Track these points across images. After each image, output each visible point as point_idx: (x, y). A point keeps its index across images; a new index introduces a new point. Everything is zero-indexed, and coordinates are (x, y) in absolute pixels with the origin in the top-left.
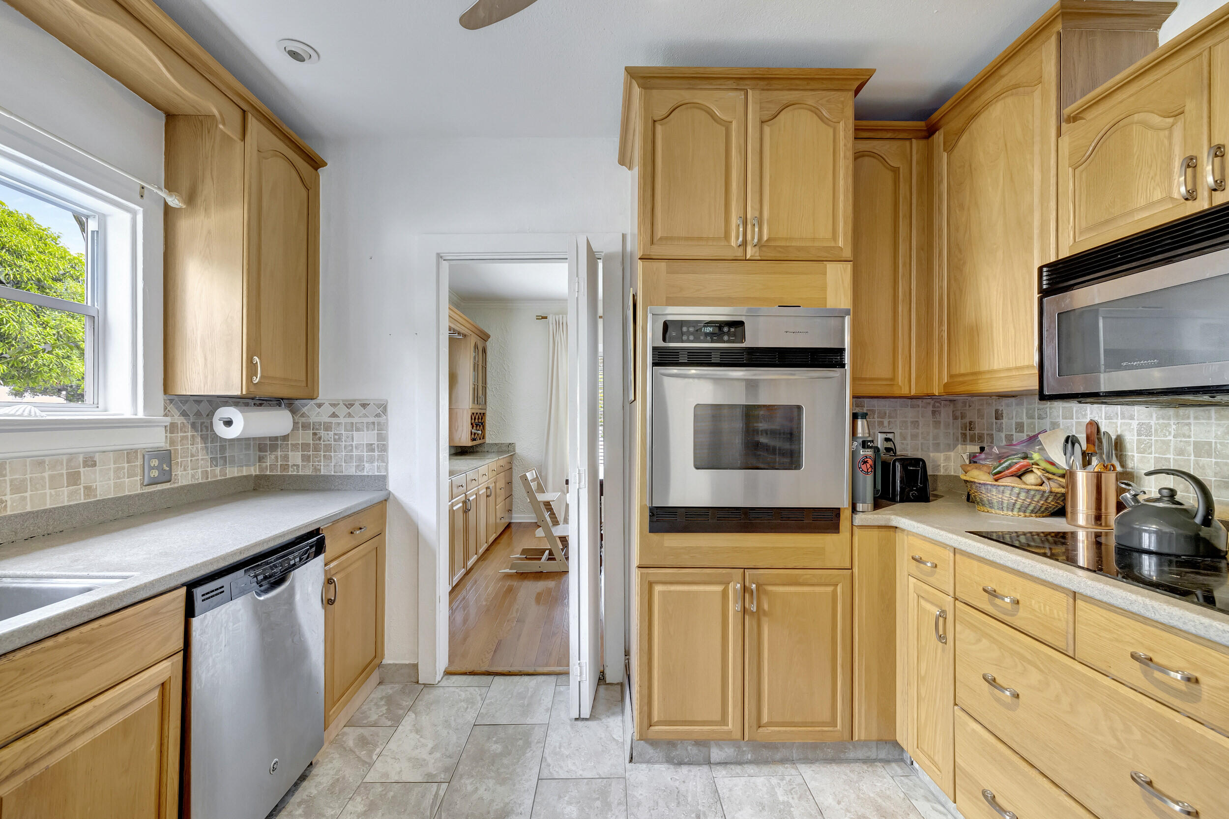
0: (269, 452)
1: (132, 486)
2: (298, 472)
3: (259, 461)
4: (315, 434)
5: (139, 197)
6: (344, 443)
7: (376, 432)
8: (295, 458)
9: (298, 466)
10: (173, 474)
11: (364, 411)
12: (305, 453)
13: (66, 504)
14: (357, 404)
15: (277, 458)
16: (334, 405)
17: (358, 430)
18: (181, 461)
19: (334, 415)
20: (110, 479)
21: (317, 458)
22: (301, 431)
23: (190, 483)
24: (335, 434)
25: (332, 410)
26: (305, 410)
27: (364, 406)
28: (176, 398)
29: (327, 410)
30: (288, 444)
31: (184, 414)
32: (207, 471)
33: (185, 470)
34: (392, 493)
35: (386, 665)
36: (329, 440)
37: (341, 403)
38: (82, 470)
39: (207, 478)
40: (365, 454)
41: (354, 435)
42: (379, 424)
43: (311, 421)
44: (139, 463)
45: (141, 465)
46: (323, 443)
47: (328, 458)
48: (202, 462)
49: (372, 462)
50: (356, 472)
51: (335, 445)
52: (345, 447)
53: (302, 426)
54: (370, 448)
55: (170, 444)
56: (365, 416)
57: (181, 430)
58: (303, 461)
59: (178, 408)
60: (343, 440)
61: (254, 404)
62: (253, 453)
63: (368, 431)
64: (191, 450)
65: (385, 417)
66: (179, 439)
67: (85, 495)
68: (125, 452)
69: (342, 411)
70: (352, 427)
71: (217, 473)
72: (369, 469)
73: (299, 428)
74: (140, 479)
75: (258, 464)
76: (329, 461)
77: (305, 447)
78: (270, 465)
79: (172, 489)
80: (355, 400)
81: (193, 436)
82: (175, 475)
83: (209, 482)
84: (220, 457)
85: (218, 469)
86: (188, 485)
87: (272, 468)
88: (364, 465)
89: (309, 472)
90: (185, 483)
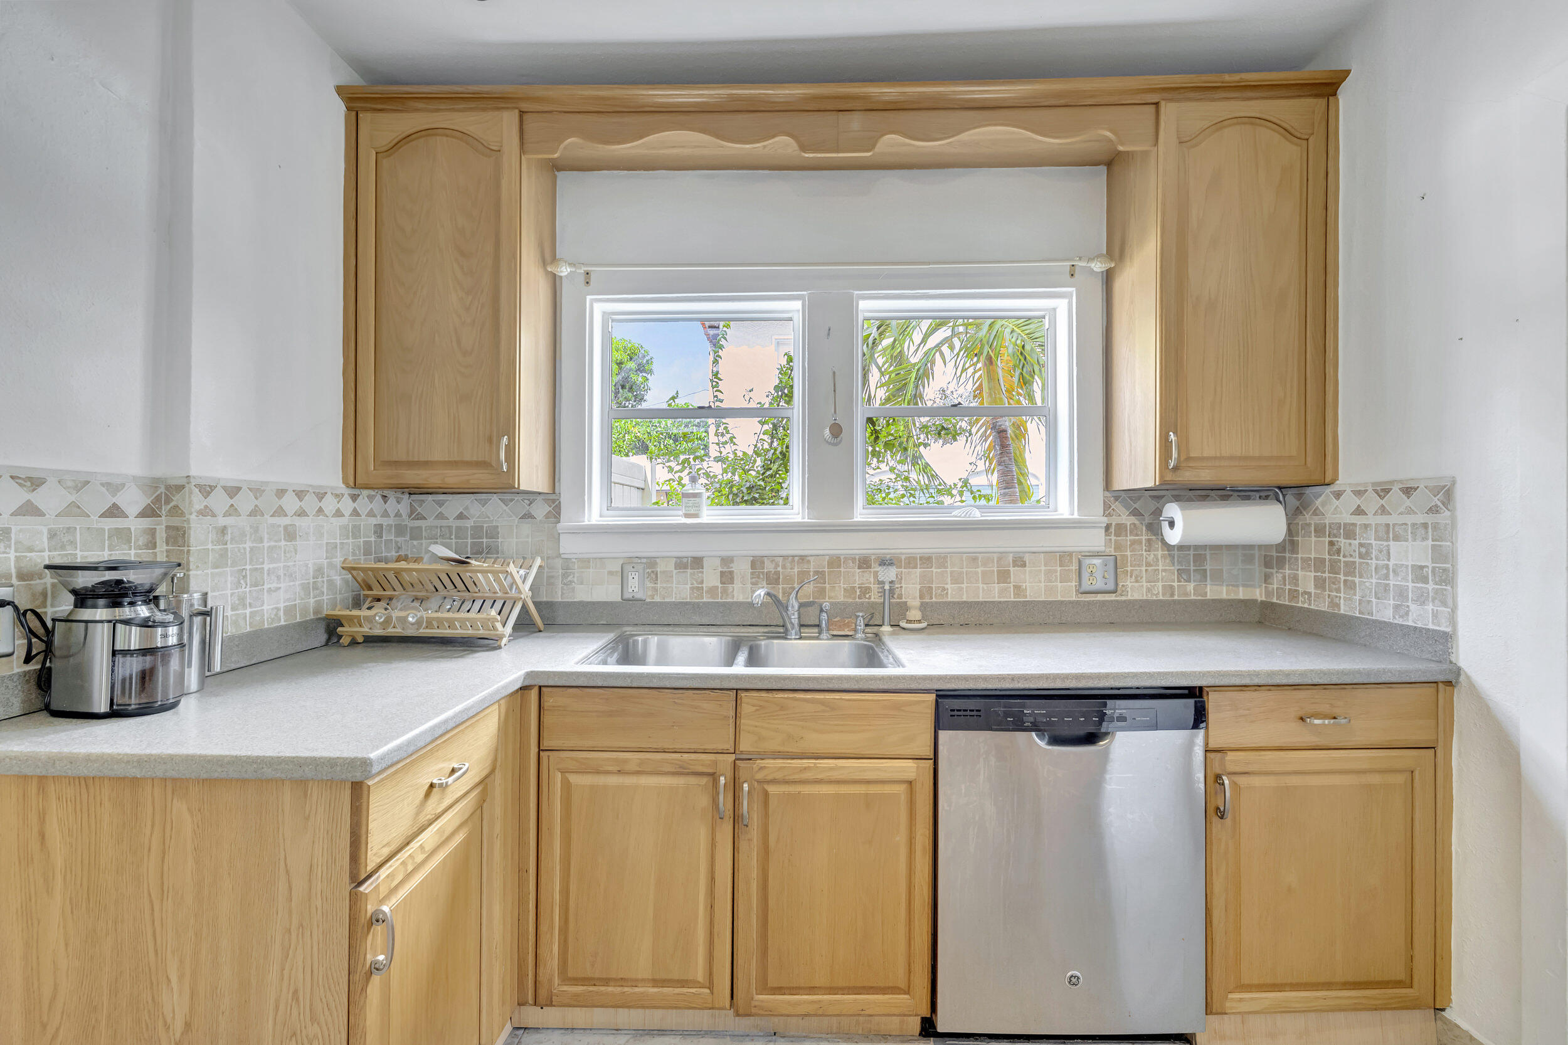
0: (1275, 570)
1: (1065, 591)
2: (1310, 605)
3: (1265, 582)
4: (1331, 543)
5: (1068, 276)
6: (1374, 562)
7: (1430, 542)
8: (1307, 580)
9: (1309, 594)
10: (1121, 584)
11: (1408, 502)
12: (1319, 574)
13: (997, 599)
14: (1396, 489)
15: (1284, 578)
16: (1359, 493)
17: (1397, 538)
18: (1132, 570)
19: (1359, 511)
20: (1040, 582)
21: (1334, 583)
22: (1313, 539)
23: (1145, 598)
24: (1361, 545)
25: (1357, 501)
26: (1318, 502)
27: (1408, 491)
28: (1123, 495)
29: (1350, 501)
30: (1297, 559)
31: (1135, 513)
32: (1172, 587)
33: (1137, 581)
34: (1466, 674)
35: (1450, 1022)
36: (1351, 556)
37: (1370, 489)
38: (1011, 569)
39: (1172, 595)
40: (1410, 585)
41: (1391, 548)
42: (1436, 527)
43: (1327, 522)
44: (1074, 568)
45: (1076, 570)
46: (1343, 559)
47: (1350, 586)
48: (1164, 574)
49: (1423, 603)
50: (1394, 618)
51: (1360, 563)
52: (1376, 569)
53: (1315, 530)
54: (1419, 571)
55: (1115, 548)
56: (1410, 511)
57: (1130, 532)
58: (1316, 586)
59: (1127, 507)
60: (1373, 556)
61: (1260, 497)
62: (1257, 568)
63: (1414, 540)
64: (1146, 558)
65: (1447, 513)
66: (1129, 543)
67: (1014, 594)
68: (1058, 554)
69: (1372, 503)
70: (1389, 533)
71: (1190, 590)
72: (1420, 616)
73: (1311, 532)
74: (1076, 586)
75: (1264, 585)
76: (1352, 592)
77: (1319, 564)
78: (1277, 588)
79: (1117, 601)
80: (1392, 482)
81: (1149, 541)
82: (1123, 585)
83: (1174, 601)
84: (1194, 571)
85: (1191, 587)
86: (1140, 600)
87: (1280, 592)
88: (1408, 606)
89: (1324, 606)
90: (1137, 596)
